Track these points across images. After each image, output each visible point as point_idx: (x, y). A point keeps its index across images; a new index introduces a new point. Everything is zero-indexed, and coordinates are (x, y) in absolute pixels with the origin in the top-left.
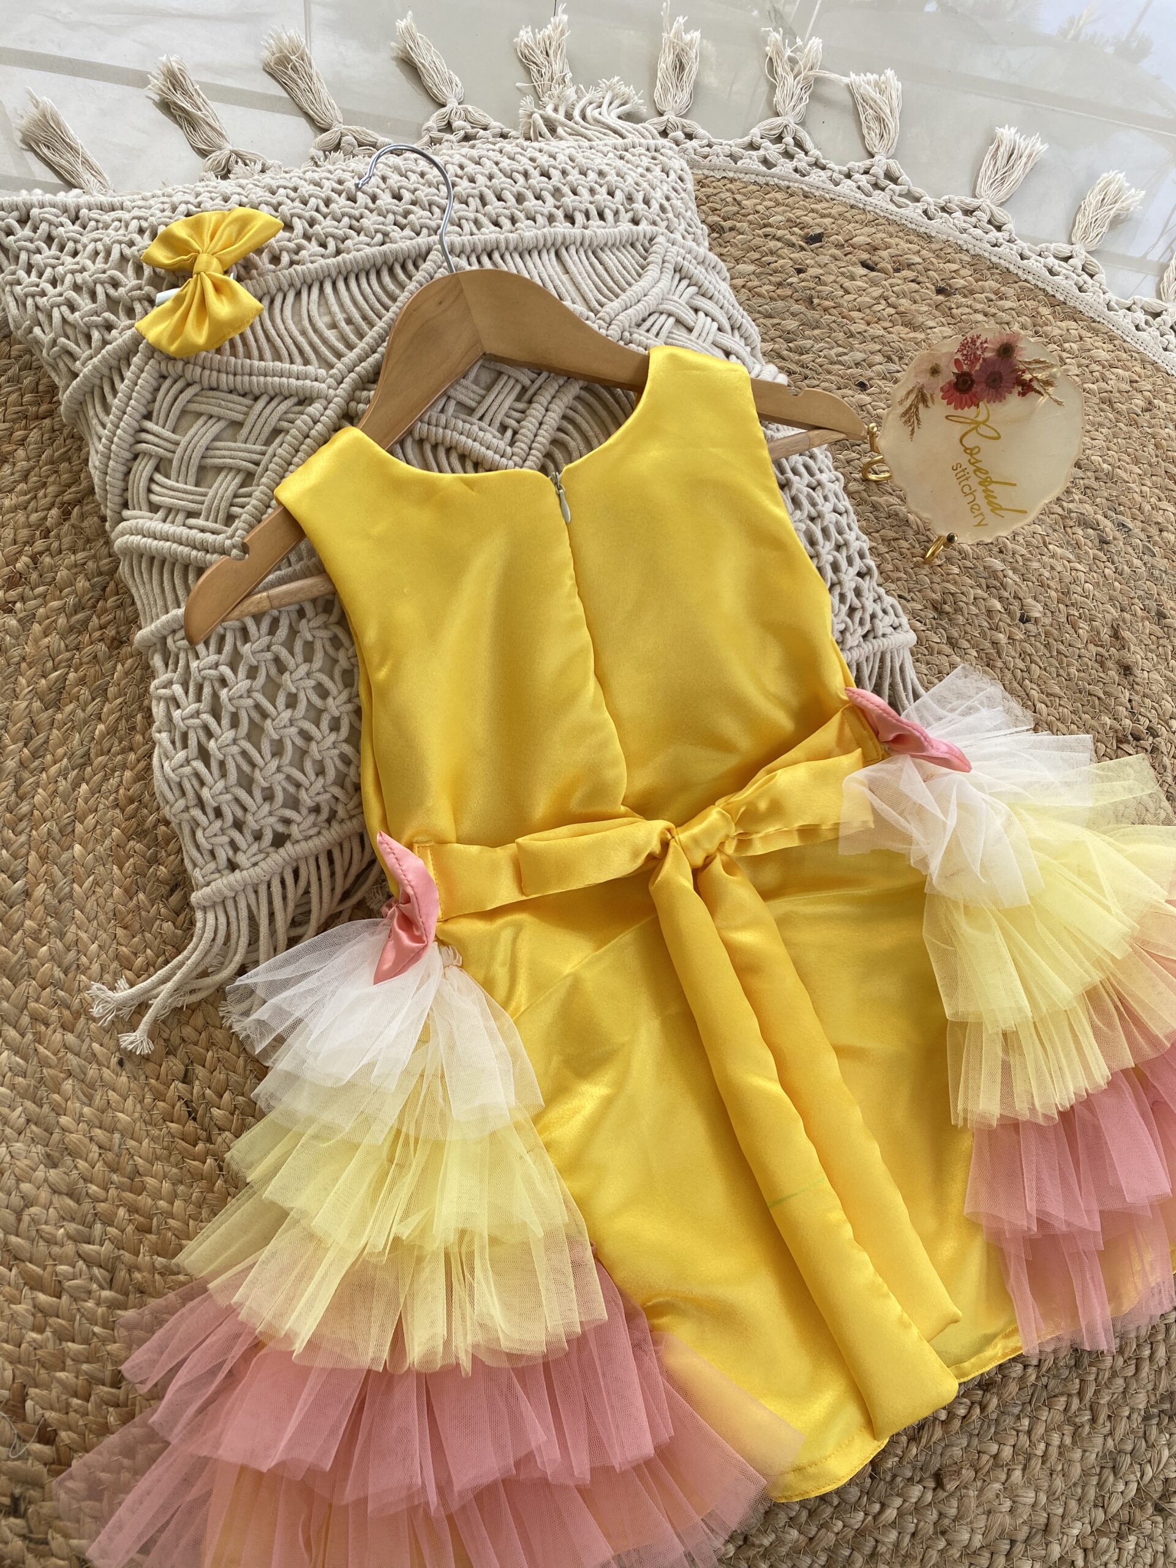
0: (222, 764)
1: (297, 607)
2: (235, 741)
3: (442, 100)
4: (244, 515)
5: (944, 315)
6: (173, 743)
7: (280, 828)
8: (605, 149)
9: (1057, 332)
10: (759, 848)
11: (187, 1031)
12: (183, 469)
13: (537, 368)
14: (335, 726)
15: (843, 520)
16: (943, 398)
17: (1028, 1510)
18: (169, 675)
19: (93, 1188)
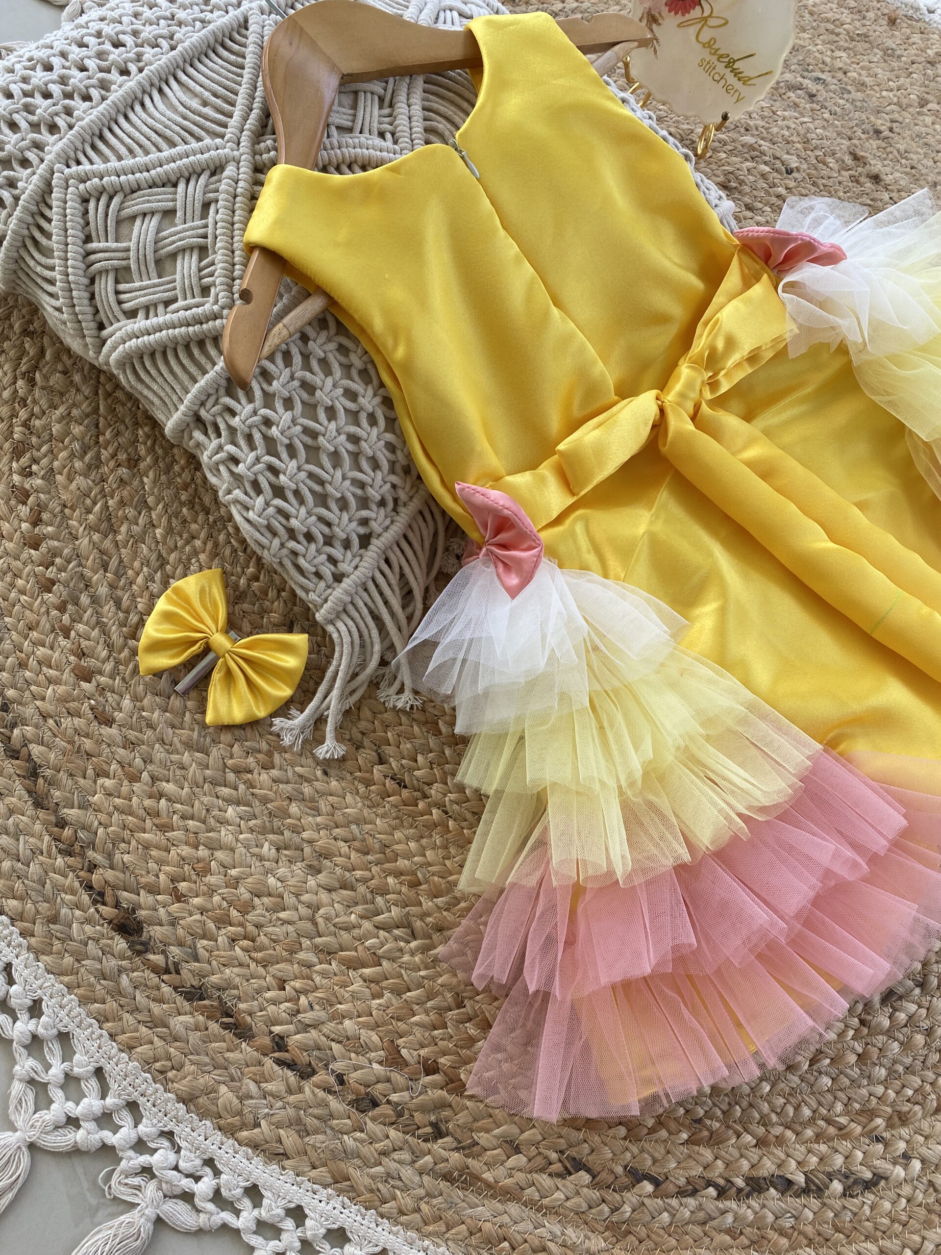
0: (297, 493)
2: (299, 469)
4: (218, 281)
6: (246, 493)
7: (362, 530)
11: (363, 725)
12: (143, 268)
13: (383, 77)
14: (372, 420)
16: (670, 11)
18: (215, 442)
19: (358, 873)
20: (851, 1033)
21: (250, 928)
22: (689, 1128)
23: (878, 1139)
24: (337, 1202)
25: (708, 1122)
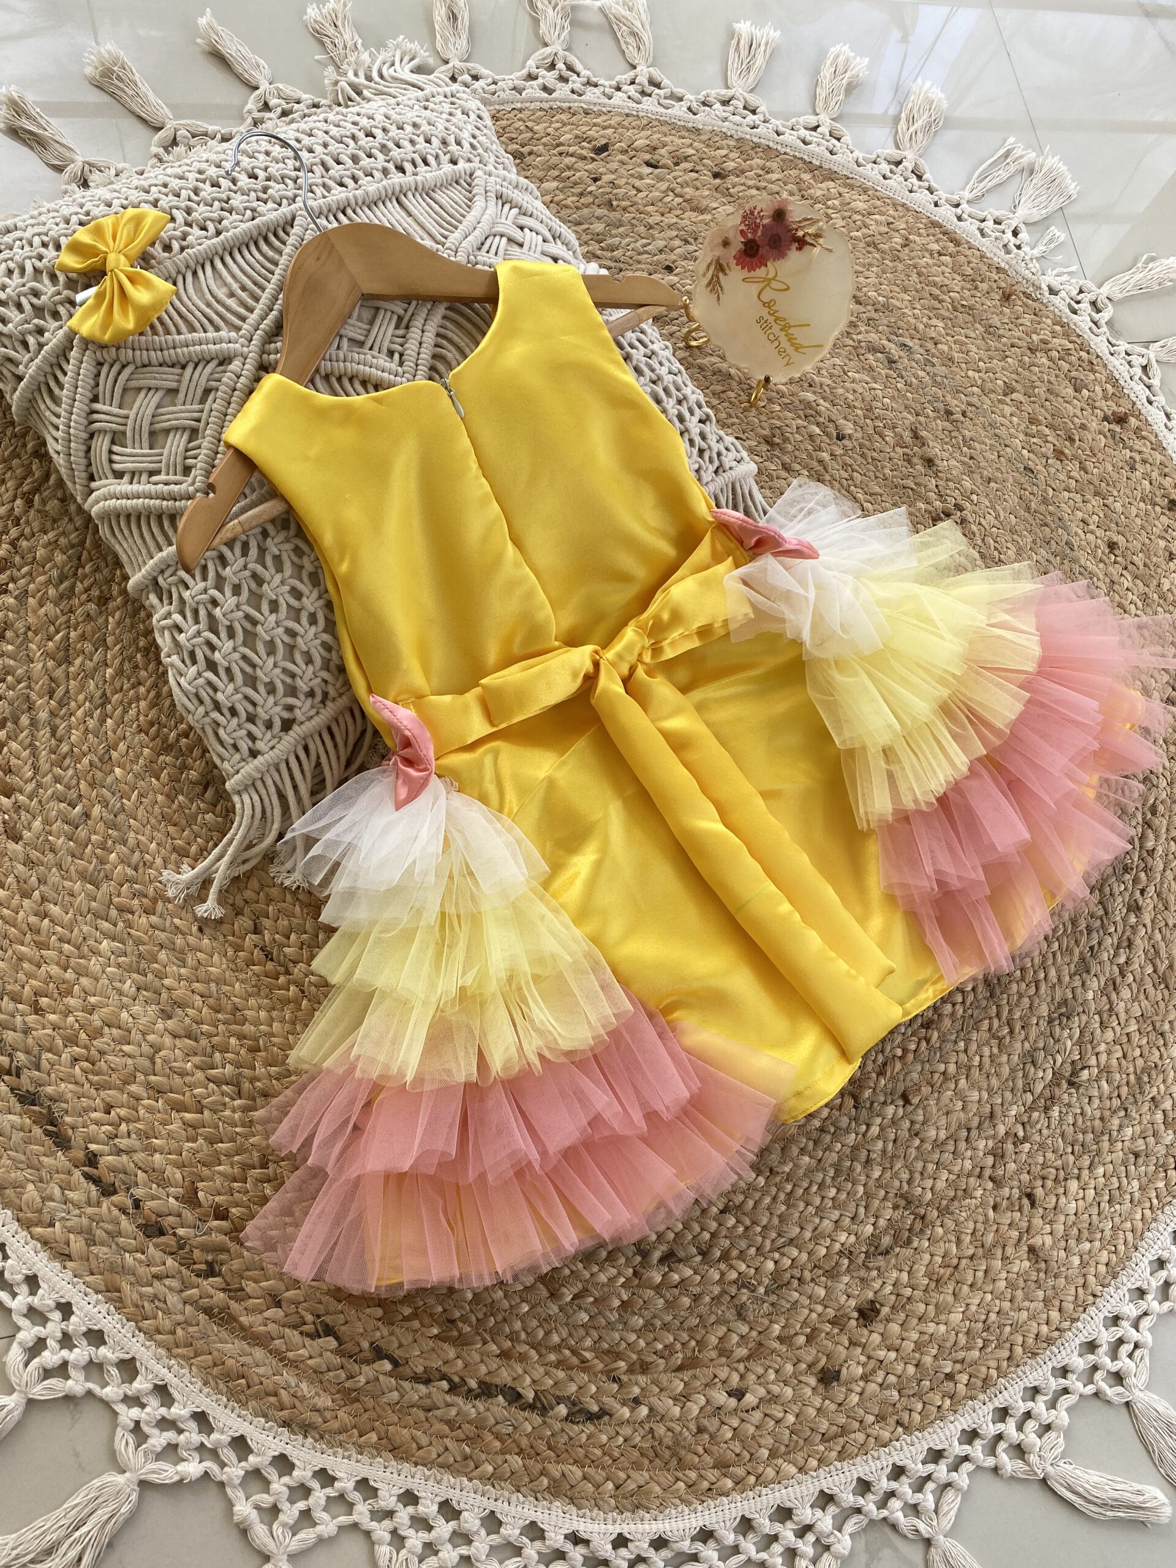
0: (228, 670)
1: (259, 530)
2: (235, 649)
3: (254, 83)
4: (199, 465)
5: (724, 195)
6: (183, 661)
7: (286, 715)
8: (410, 103)
9: (819, 193)
10: (669, 654)
11: (248, 894)
12: (137, 437)
13: (407, 299)
14: (313, 620)
15: (679, 379)
16: (737, 265)
17: (976, 1106)
18: (166, 608)
19: (205, 1028)
20: (622, 1280)
21: (93, 1052)
22: (440, 1325)
23: (614, 1380)
24: (103, 1308)
25: (460, 1325)
